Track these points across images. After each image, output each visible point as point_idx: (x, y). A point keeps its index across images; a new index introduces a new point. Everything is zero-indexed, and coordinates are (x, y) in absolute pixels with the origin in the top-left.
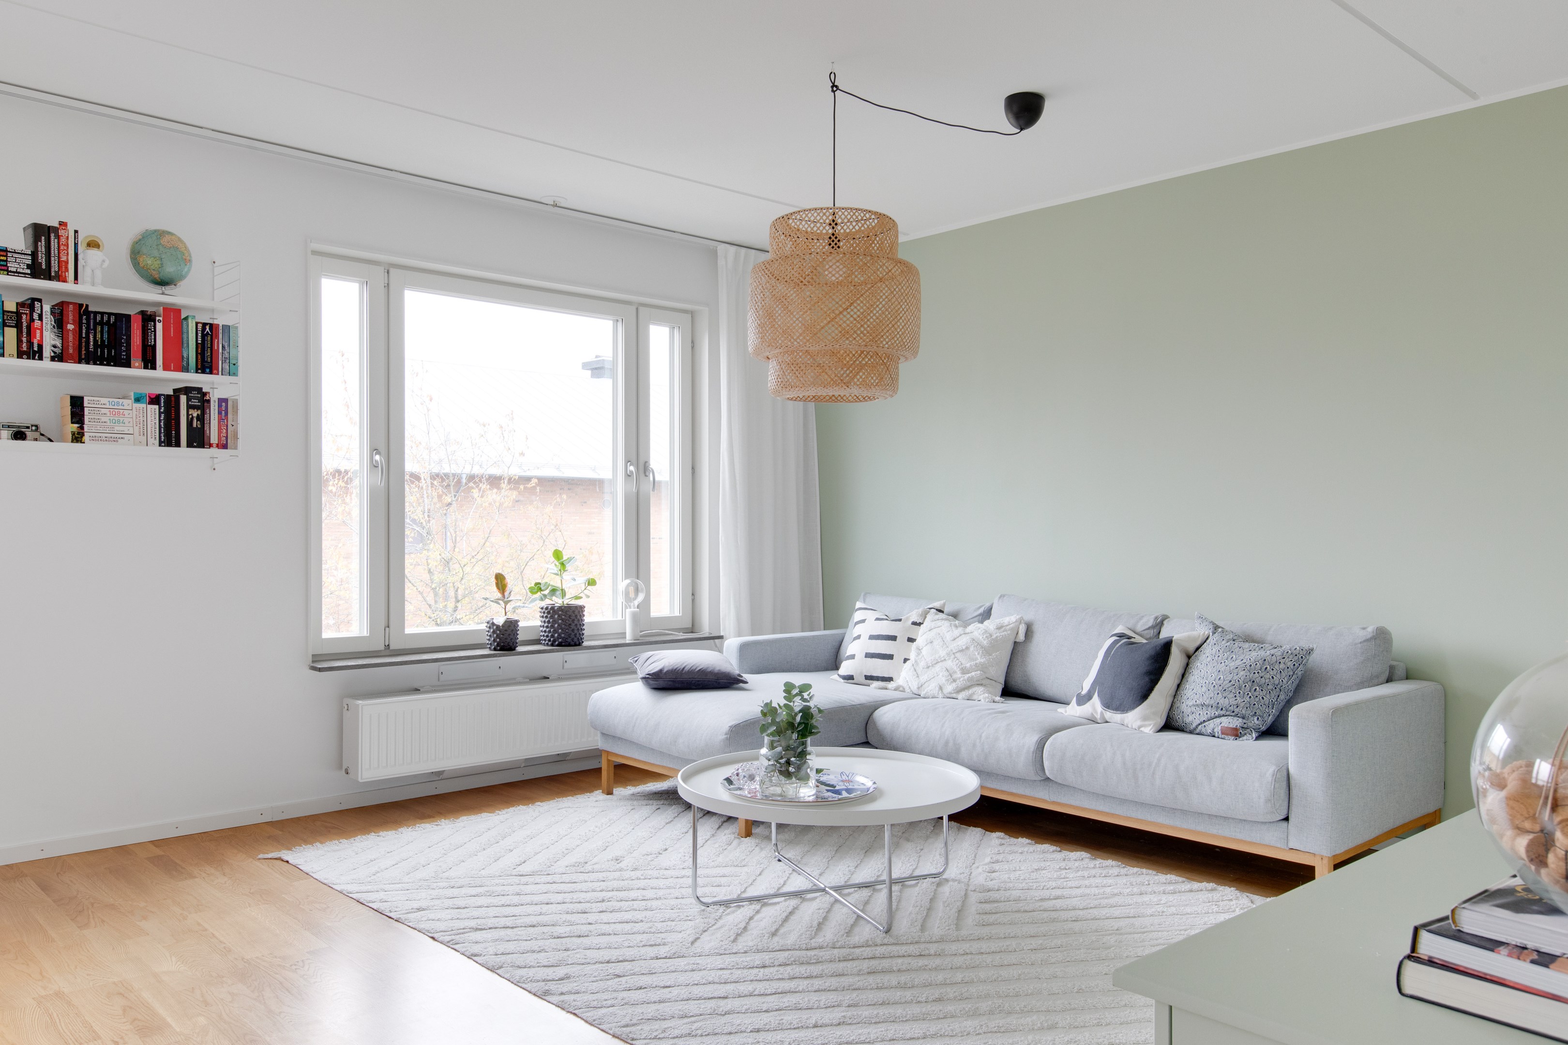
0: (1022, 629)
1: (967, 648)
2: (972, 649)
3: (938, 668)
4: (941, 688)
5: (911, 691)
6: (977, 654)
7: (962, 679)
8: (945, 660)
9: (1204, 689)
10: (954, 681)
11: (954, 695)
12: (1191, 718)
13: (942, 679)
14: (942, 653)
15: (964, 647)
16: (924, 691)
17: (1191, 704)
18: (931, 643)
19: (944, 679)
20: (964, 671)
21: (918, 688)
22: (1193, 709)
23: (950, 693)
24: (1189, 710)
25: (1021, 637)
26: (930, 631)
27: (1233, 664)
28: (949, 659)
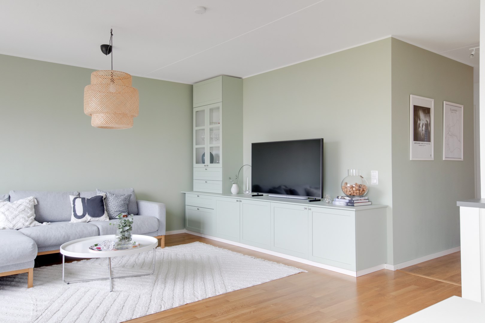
0: (35, 200)
1: (25, 209)
2: (26, 209)
3: (18, 218)
4: (23, 225)
5: (10, 228)
6: (29, 211)
7: (29, 220)
8: (18, 215)
9: (115, 207)
10: (27, 221)
11: (29, 226)
12: (113, 215)
13: (22, 221)
14: (17, 212)
15: (24, 209)
16: (16, 227)
17: (113, 211)
18: (8, 210)
19: (23, 221)
20: (29, 217)
21: (13, 226)
22: (114, 213)
23: (28, 225)
24: (113, 213)
25: (36, 203)
26: (3, 206)
27: (119, 200)
28: (20, 214)
